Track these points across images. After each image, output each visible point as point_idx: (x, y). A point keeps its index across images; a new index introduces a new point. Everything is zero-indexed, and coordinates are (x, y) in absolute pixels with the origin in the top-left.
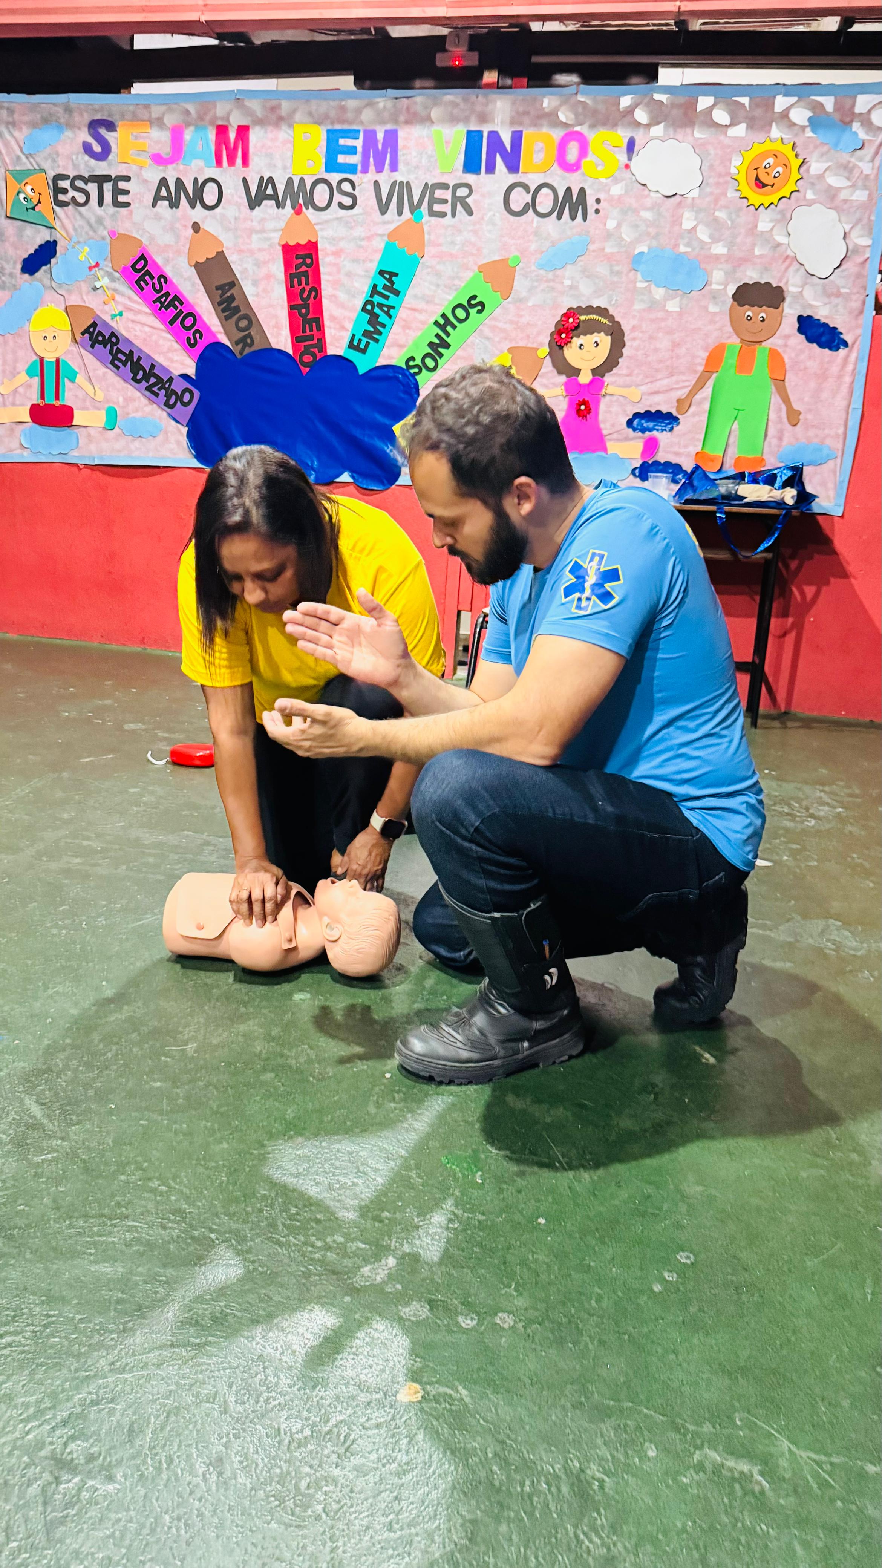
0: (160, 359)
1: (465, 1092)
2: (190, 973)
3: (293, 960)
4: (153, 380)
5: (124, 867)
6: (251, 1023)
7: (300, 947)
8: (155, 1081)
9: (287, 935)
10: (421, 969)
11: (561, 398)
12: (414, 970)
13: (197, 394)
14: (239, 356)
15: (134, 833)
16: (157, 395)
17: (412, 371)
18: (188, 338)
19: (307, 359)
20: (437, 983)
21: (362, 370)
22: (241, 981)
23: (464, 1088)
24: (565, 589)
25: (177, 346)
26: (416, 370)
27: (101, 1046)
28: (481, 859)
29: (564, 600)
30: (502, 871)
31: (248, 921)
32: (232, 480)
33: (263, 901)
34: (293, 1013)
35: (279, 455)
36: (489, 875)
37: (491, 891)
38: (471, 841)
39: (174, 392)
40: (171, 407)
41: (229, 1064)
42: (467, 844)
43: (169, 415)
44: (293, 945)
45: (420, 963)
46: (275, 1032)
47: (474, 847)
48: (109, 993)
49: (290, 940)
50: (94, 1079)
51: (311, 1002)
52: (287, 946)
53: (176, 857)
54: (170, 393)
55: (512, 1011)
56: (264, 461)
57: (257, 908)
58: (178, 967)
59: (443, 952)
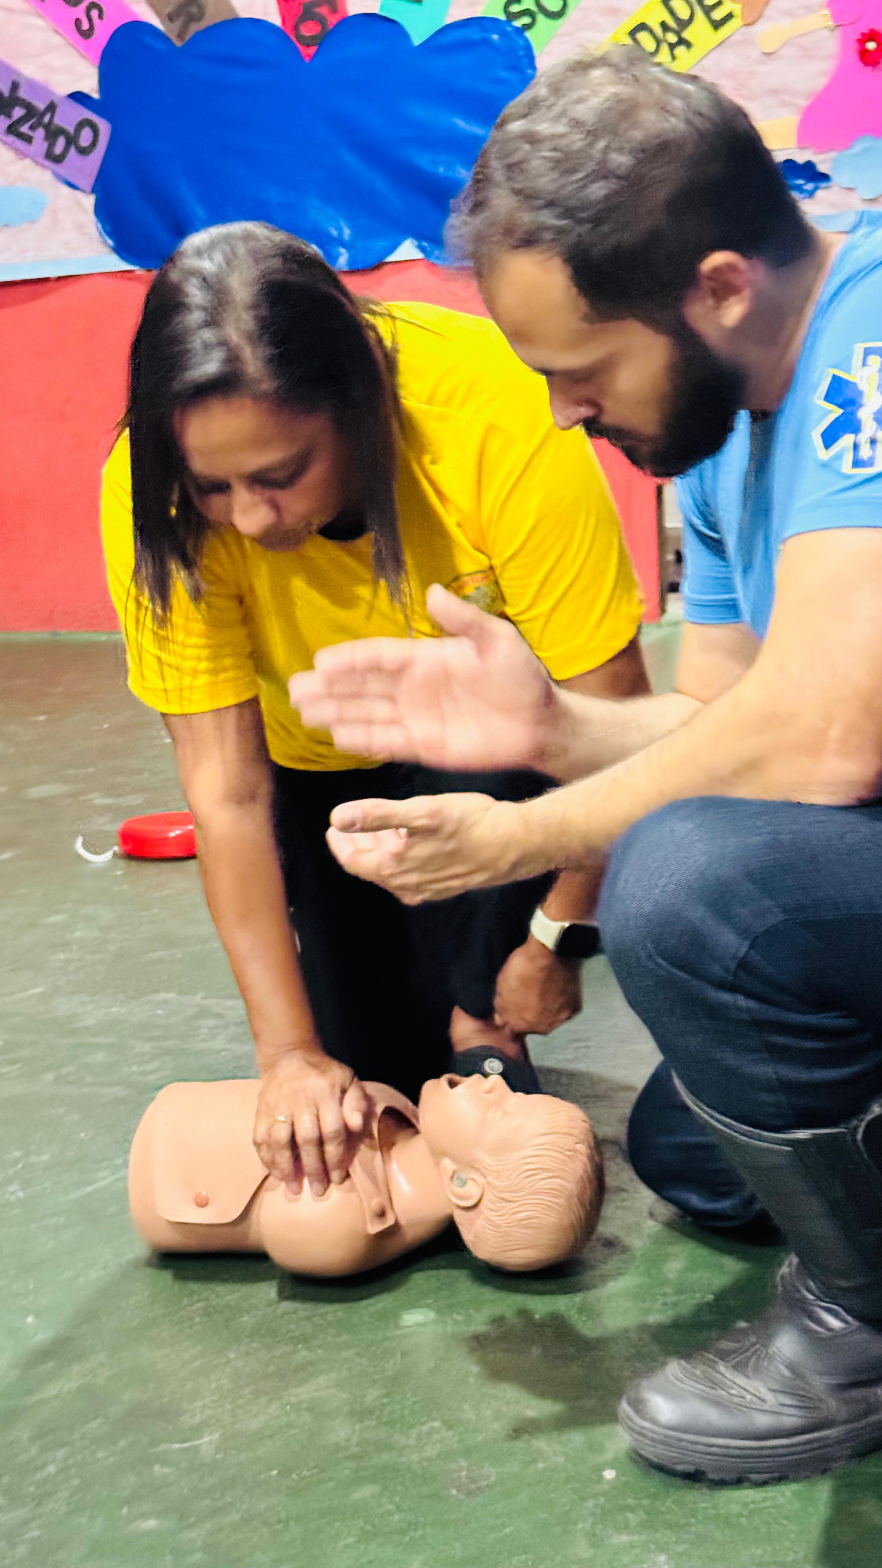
0: (28, 70)
1: (773, 1498)
2: (194, 1286)
3: (393, 1248)
4: (18, 112)
5: (50, 1077)
6: (322, 1380)
7: (403, 1222)
8: (145, 1516)
9: (375, 1204)
10: (656, 1240)
11: (826, 33)
12: (637, 1243)
13: (104, 128)
14: (178, 44)
15: (63, 1006)
16: (28, 139)
17: (518, 23)
18: (78, 22)
19: (308, 30)
20: (691, 1268)
21: (418, 37)
22: (293, 1297)
23: (770, 1492)
24: (824, 435)
25: (56, 39)
26: (526, 20)
27: (34, 1451)
28: (759, 1025)
29: (824, 455)
30: (808, 1044)
31: (294, 1186)
32: (195, 294)
33: (320, 1142)
34: (404, 1354)
35: (280, 237)
36: (779, 1054)
37: (786, 1086)
38: (733, 989)
39: (61, 131)
40: (58, 160)
41: (286, 1472)
42: (726, 997)
43: (57, 176)
44: (390, 1221)
45: (652, 1226)
46: (372, 1395)
47: (742, 1001)
48: (42, 1337)
49: (382, 1214)
50: (26, 1522)
51: (439, 1329)
52: (375, 1228)
53: (147, 1047)
54: (53, 133)
55: (855, 1324)
56: (256, 256)
57: (309, 1158)
58: (166, 1276)
59: (695, 1201)
